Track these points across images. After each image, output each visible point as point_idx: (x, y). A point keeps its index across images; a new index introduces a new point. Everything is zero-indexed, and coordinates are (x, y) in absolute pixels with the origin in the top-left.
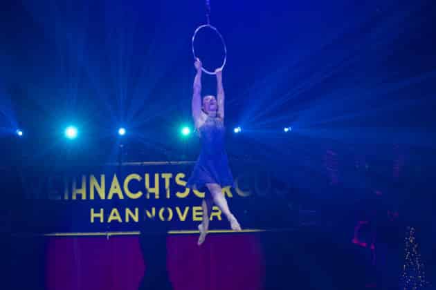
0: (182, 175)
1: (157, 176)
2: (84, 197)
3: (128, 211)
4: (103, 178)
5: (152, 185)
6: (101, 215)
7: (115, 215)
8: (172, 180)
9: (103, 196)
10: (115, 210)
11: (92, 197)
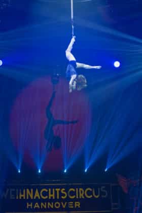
0: (64, 189)
1: (53, 190)
2: (24, 198)
3: (42, 204)
4: (32, 190)
5: (52, 193)
6: (31, 205)
7: (37, 206)
8: (60, 192)
9: (31, 197)
10: (37, 203)
11: (28, 198)
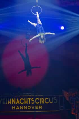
1: (27, 99)
2: (11, 104)
3: (21, 107)
4: (15, 99)
5: (26, 101)
6: (15, 108)
7: (18, 108)
8: (31, 100)
9: (15, 103)
10: (18, 107)
